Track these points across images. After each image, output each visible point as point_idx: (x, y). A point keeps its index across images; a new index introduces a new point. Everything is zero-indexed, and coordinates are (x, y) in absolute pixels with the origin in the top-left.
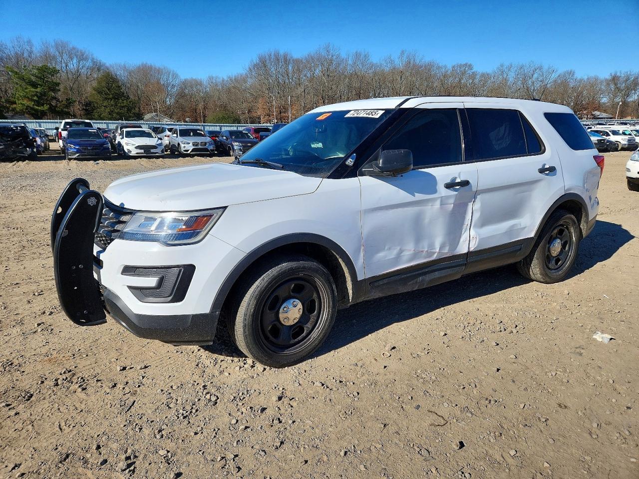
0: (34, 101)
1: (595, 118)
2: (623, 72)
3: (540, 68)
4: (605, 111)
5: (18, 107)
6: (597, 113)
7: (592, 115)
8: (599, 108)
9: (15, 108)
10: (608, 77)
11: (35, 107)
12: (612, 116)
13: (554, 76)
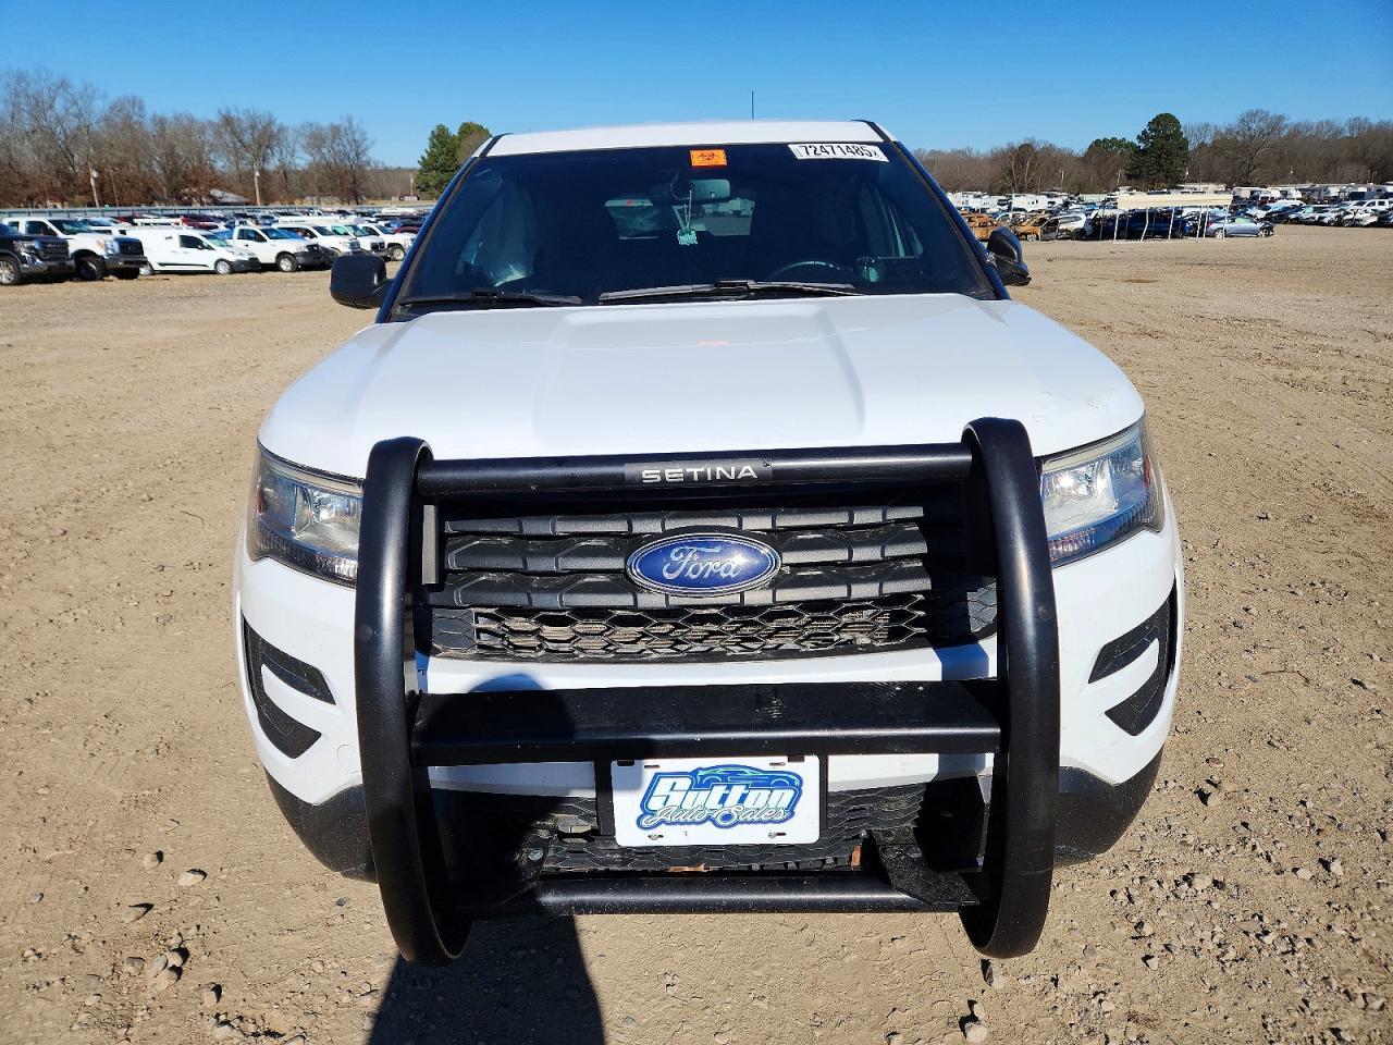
1: (216, 202)
2: (240, 110)
3: (63, 85)
4: (229, 189)
6: (217, 193)
7: (211, 197)
8: (217, 181)
10: (215, 118)
12: (247, 200)
13: (99, 107)
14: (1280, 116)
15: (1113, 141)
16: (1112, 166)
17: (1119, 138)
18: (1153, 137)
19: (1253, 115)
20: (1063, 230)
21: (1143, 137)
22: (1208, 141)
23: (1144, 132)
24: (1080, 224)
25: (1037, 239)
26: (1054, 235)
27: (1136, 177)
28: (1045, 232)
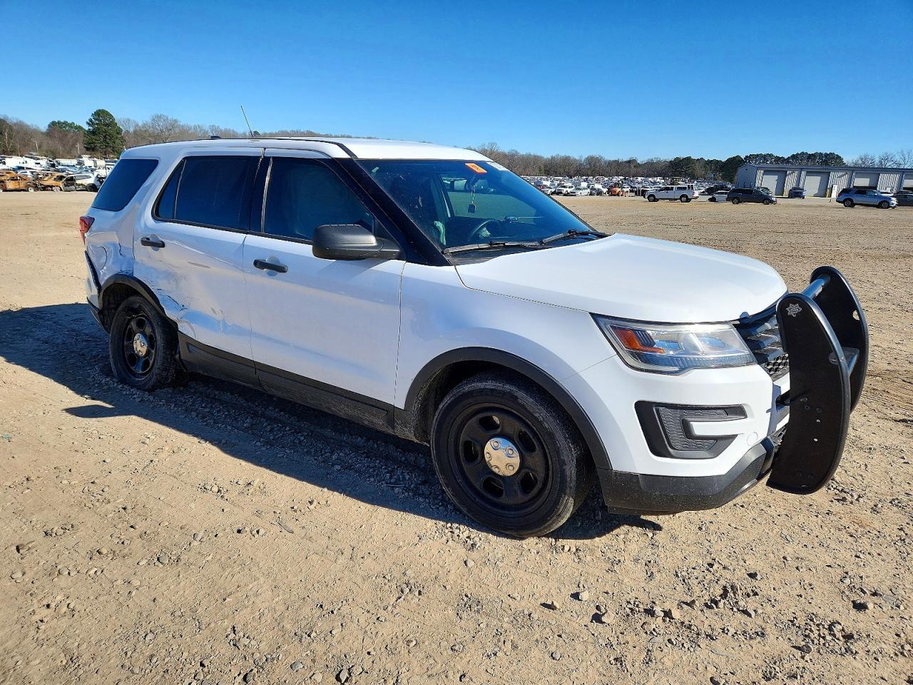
14: (175, 120)
15: (65, 123)
16: (71, 141)
17: (69, 122)
18: (97, 124)
19: (159, 117)
20: (79, 185)
21: (90, 123)
22: (132, 130)
23: (91, 120)
24: (91, 181)
25: (61, 190)
26: (73, 187)
27: (93, 150)
28: (65, 186)
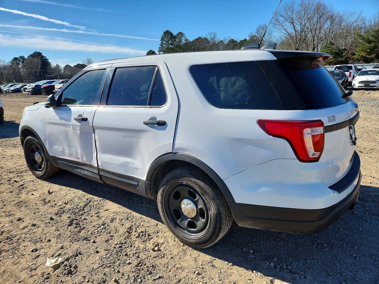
0: (367, 52)
5: (356, 57)
9: (354, 58)
11: (367, 56)
